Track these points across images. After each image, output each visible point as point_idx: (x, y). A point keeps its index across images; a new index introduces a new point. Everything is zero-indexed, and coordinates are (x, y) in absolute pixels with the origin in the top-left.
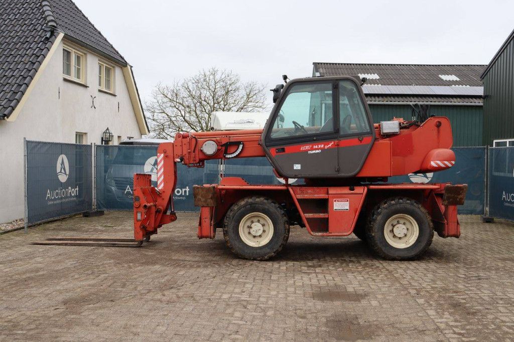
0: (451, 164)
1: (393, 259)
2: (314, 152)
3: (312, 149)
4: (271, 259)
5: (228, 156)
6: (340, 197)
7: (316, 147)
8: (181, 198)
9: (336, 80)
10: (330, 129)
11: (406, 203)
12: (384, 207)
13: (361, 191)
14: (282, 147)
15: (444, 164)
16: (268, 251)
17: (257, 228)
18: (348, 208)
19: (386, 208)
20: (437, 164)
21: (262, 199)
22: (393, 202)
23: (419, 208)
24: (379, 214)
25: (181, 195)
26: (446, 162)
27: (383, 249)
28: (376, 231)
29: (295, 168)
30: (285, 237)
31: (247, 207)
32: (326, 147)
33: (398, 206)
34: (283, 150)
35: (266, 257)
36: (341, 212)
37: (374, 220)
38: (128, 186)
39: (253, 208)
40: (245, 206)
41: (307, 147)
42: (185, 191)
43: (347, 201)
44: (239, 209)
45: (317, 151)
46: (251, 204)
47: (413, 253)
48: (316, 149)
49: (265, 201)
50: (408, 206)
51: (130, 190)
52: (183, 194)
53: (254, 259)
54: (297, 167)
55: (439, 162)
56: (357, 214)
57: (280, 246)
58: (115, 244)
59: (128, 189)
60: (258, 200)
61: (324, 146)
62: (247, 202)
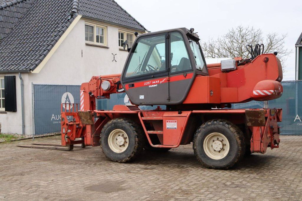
0: (270, 92)
1: (210, 168)
2: (153, 86)
3: (151, 84)
4: (127, 162)
5: (119, 91)
6: (171, 118)
7: (154, 82)
9: (168, 32)
11: (218, 124)
13: (187, 114)
14: (132, 83)
15: (264, 93)
16: (125, 156)
17: (121, 140)
18: (176, 127)
19: (204, 128)
20: (257, 93)
21: (122, 120)
22: (209, 123)
23: (229, 128)
24: (199, 132)
26: (265, 91)
27: (203, 159)
28: (197, 145)
29: (140, 98)
30: (135, 147)
31: (113, 125)
32: (161, 82)
33: (213, 126)
34: (133, 85)
35: (124, 160)
36: (172, 130)
37: (197, 136)
39: (116, 127)
40: (111, 124)
41: (148, 83)
43: (176, 122)
44: (108, 127)
45: (155, 86)
46: (115, 123)
47: (224, 164)
48: (153, 84)
49: (124, 121)
50: (220, 126)
53: (117, 162)
54: (142, 97)
55: (259, 91)
56: (183, 132)
57: (132, 153)
58: (57, 148)
60: (119, 120)
61: (160, 82)
62: (113, 122)
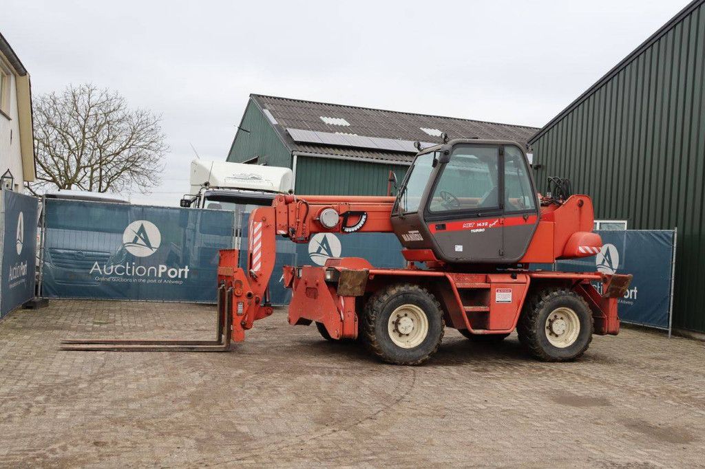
1: (554, 360)
2: (477, 230)
3: (475, 227)
4: (425, 363)
5: (347, 230)
6: (503, 286)
7: (480, 225)
8: (177, 282)
9: (503, 145)
10: (494, 204)
11: (567, 295)
12: (546, 299)
13: (524, 279)
14: (442, 223)
16: (423, 353)
18: (511, 300)
19: (549, 301)
20: (585, 250)
21: (416, 287)
22: (555, 293)
23: (581, 301)
24: (541, 307)
25: (177, 278)
27: (544, 348)
28: (538, 327)
29: (456, 250)
31: (400, 297)
32: (490, 225)
33: (561, 298)
34: (443, 227)
35: (419, 361)
36: (503, 305)
37: (536, 315)
38: (96, 263)
39: (406, 299)
40: (397, 295)
41: (470, 225)
42: (183, 273)
43: (510, 291)
44: (389, 300)
45: (481, 230)
46: (404, 293)
47: (574, 353)
48: (479, 228)
49: (420, 290)
50: (571, 298)
51: (99, 269)
52: (180, 277)
53: (406, 364)
54: (459, 248)
55: (588, 248)
56: (521, 306)
57: (435, 348)
59: (96, 267)
60: (411, 288)
61: (488, 224)
62: (399, 291)
